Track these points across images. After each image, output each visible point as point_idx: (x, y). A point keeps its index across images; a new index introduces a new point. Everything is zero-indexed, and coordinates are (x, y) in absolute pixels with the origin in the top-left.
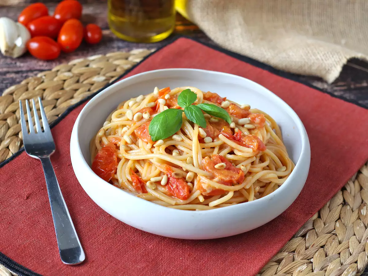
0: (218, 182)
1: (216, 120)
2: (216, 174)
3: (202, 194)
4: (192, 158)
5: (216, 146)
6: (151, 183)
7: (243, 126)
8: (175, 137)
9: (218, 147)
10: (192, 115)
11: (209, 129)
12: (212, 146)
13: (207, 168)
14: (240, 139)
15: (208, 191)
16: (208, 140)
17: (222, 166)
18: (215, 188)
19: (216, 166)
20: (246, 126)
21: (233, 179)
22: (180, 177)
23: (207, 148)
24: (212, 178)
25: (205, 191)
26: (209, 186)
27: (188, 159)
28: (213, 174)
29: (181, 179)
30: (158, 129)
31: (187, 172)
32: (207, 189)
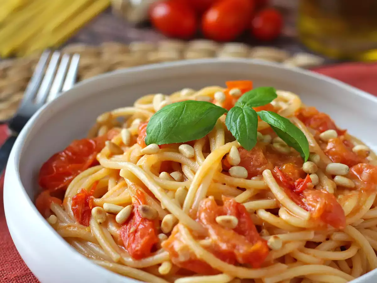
0: (207, 248)
1: (283, 150)
2: (211, 232)
3: (170, 261)
4: (186, 190)
5: (249, 188)
6: (99, 212)
7: (333, 177)
8: (183, 148)
9: (252, 191)
10: (235, 121)
11: (255, 156)
12: (241, 186)
13: (203, 215)
14: (301, 192)
15: (182, 259)
16: (238, 171)
17: (229, 222)
18: (195, 256)
19: (219, 219)
20: (337, 178)
21: (235, 251)
22: (150, 217)
23: (231, 186)
24: (200, 236)
25: (175, 254)
26: (186, 249)
27: (178, 190)
28: (207, 230)
29: (149, 220)
30: (158, 122)
31: (167, 212)
32: (179, 253)
